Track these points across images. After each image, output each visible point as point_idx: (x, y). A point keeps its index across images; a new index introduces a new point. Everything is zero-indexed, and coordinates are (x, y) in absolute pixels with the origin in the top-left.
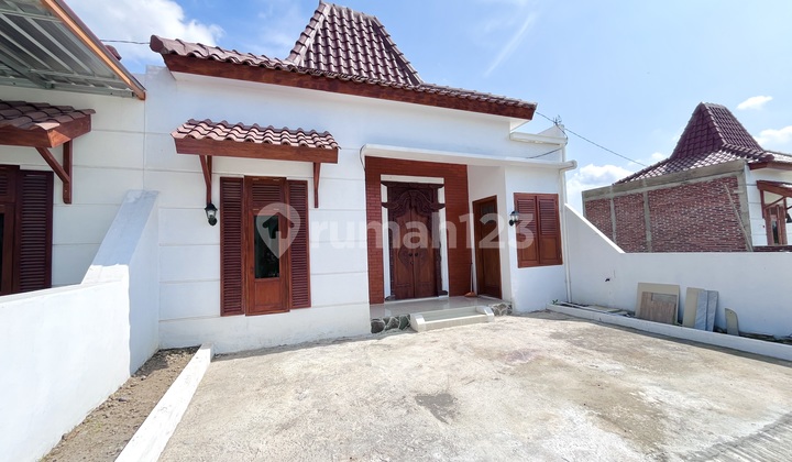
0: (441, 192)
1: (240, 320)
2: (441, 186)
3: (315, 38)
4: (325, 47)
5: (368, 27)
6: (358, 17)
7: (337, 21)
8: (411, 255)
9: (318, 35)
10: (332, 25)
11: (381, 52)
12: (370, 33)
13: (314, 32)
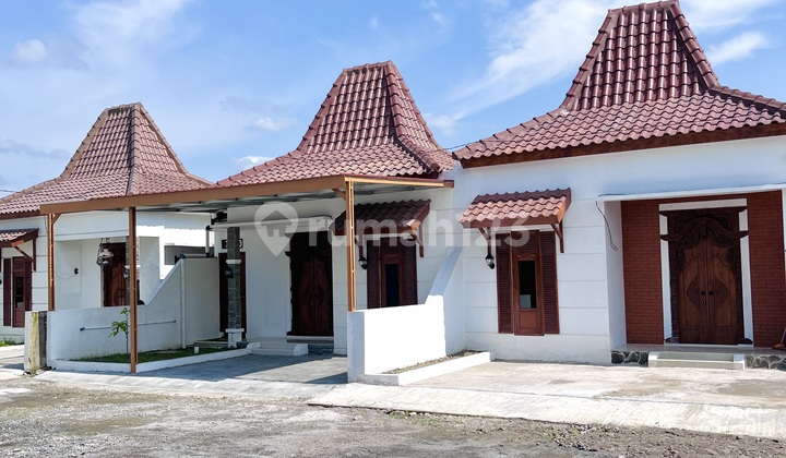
0: (743, 216)
1: (511, 337)
2: (743, 208)
3: (595, 67)
4: (603, 75)
5: (661, 23)
6: (650, 13)
7: (622, 32)
8: (703, 293)
9: (596, 63)
10: (616, 40)
11: (670, 54)
12: (660, 33)
13: (592, 62)
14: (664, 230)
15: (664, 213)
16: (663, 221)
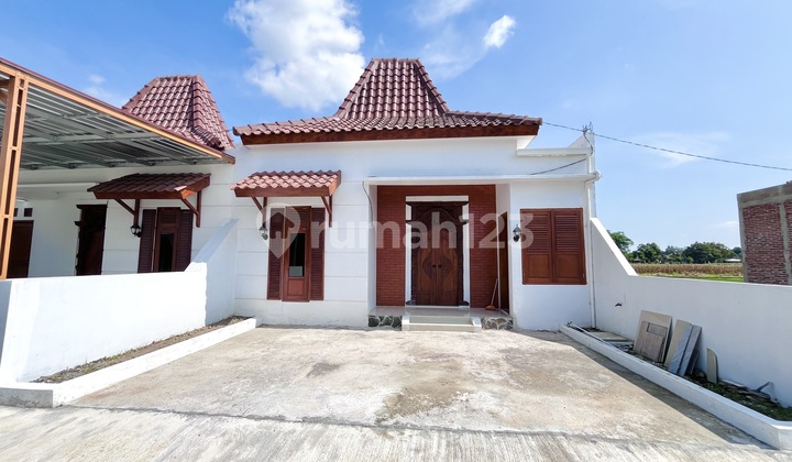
0: (466, 208)
1: (278, 303)
2: (465, 203)
3: (361, 92)
4: (368, 98)
5: (409, 71)
6: (401, 63)
7: (382, 72)
8: (434, 266)
9: (363, 89)
10: (377, 77)
11: (416, 90)
12: (409, 76)
13: (360, 88)
14: (408, 216)
15: (409, 203)
16: (408, 209)
